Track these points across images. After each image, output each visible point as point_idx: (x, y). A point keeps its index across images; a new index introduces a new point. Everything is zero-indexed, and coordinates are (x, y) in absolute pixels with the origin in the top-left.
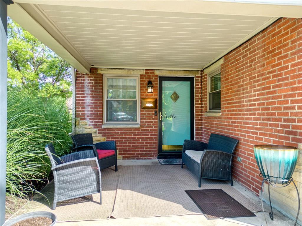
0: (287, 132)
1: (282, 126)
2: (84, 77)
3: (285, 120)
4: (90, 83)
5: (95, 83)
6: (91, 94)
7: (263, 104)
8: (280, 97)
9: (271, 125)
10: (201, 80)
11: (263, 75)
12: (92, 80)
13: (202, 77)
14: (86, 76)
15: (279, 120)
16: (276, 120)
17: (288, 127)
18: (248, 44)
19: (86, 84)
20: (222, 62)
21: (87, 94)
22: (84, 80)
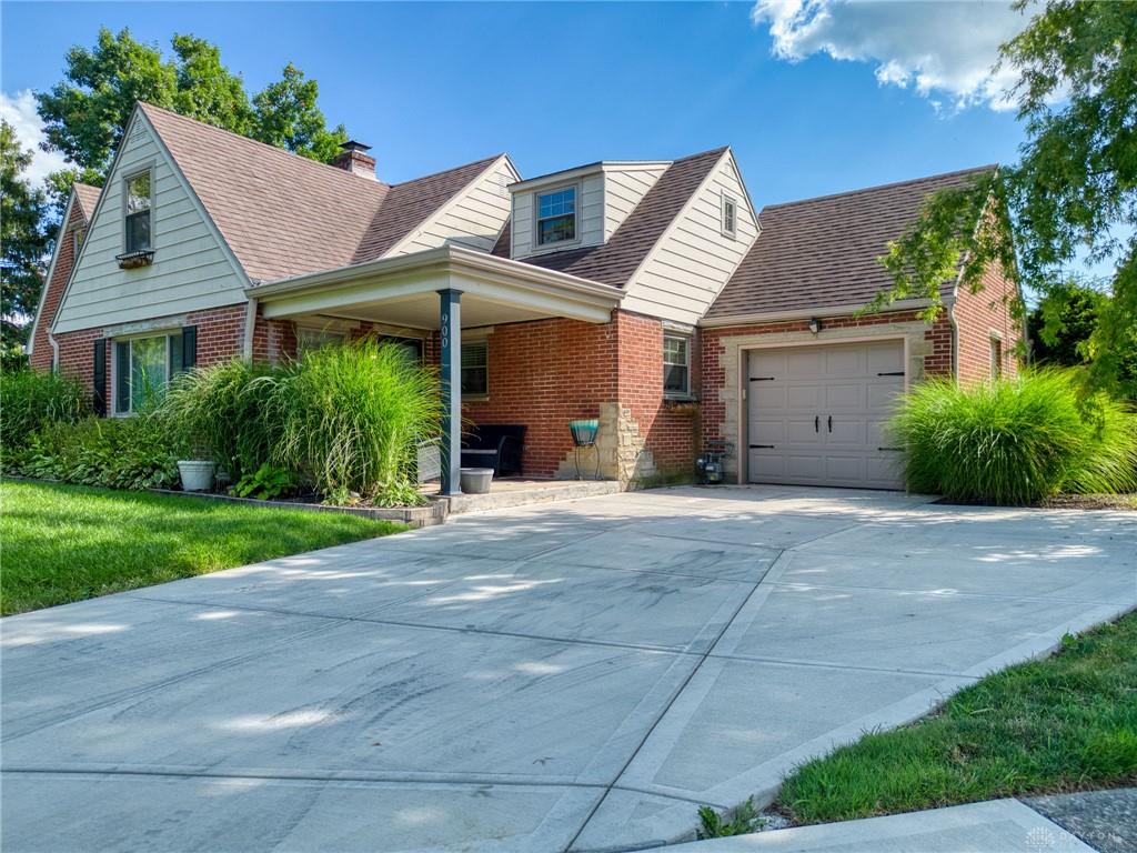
0: (585, 411)
1: (580, 406)
2: (266, 325)
3: (583, 401)
4: (277, 337)
5: (285, 338)
6: (278, 358)
7: (560, 387)
8: (578, 381)
9: (568, 406)
10: (434, 345)
11: (559, 360)
12: (280, 332)
13: (434, 341)
14: (269, 323)
15: (578, 401)
16: (574, 401)
17: (585, 406)
18: (539, 323)
19: (270, 338)
20: (491, 331)
21: (273, 358)
22: (267, 331)
